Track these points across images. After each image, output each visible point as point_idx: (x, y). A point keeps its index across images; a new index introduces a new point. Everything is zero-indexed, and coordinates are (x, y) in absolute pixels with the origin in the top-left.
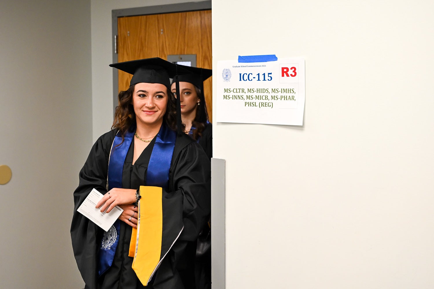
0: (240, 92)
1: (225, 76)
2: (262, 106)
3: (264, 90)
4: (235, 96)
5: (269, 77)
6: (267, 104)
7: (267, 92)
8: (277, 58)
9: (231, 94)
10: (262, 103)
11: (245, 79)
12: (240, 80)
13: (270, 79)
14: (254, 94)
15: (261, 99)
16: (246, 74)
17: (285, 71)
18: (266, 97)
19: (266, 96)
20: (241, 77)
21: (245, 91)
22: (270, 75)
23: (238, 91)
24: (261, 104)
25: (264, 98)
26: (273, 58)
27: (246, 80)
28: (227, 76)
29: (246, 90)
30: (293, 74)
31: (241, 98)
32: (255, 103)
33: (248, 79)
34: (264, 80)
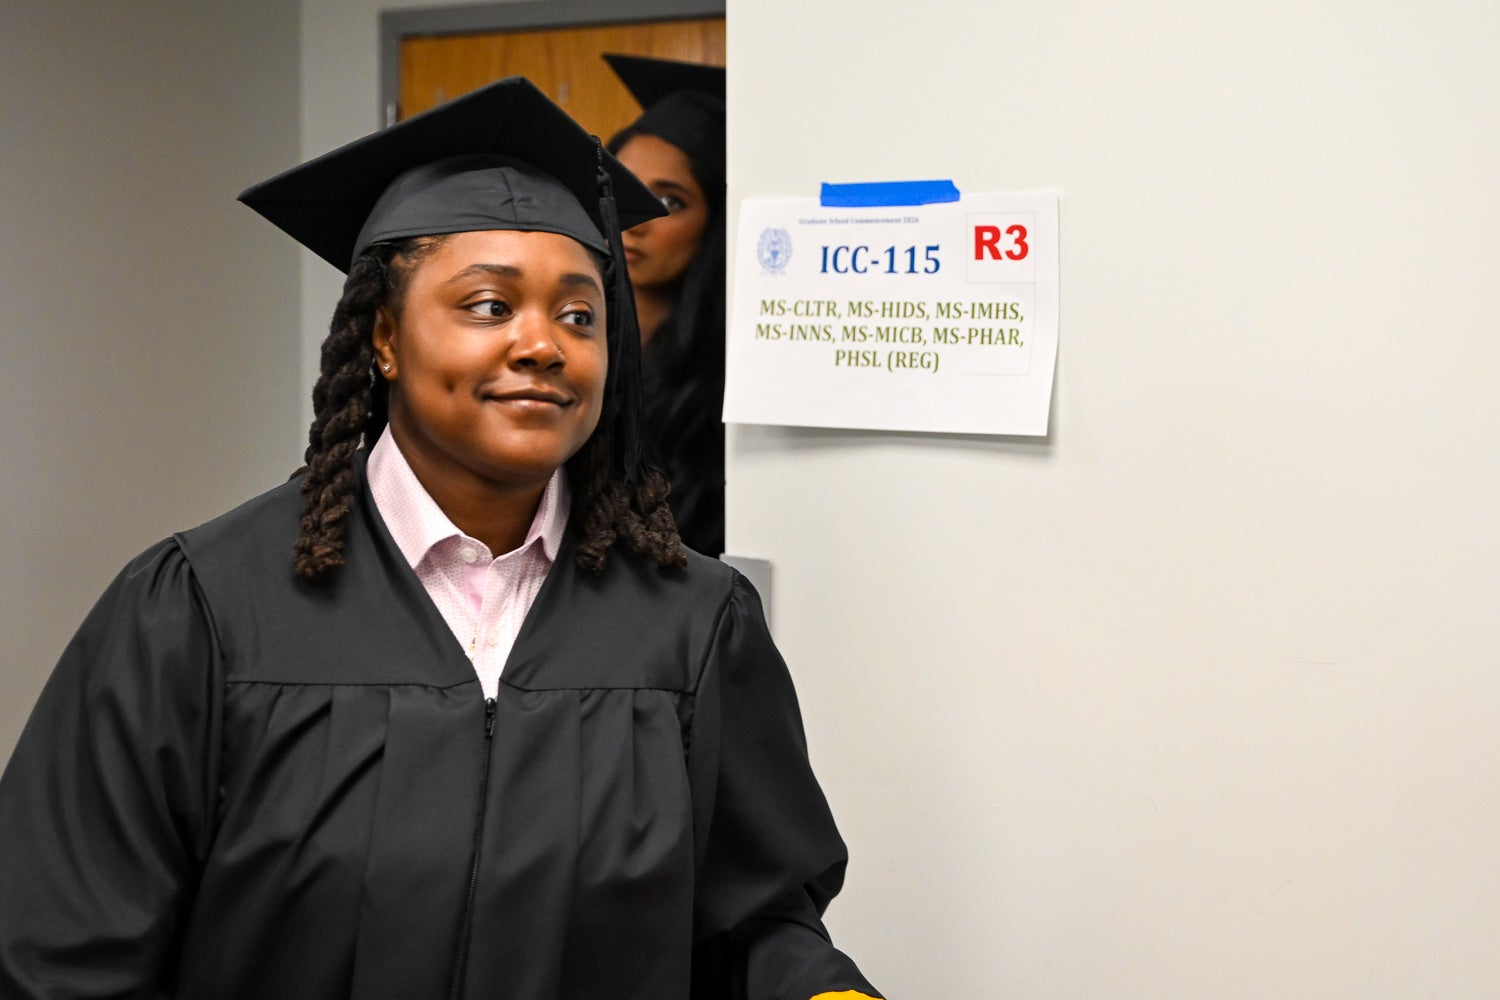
0: (818, 315)
1: (767, 255)
2: (898, 366)
3: (909, 307)
4: (800, 327)
5: (927, 258)
6: (919, 358)
7: (920, 314)
8: (958, 192)
9: (786, 321)
10: (898, 353)
11: (841, 267)
12: (824, 270)
13: (931, 269)
14: (873, 323)
15: (894, 340)
16: (847, 249)
17: (985, 241)
18: (917, 331)
20: (829, 260)
21: (837, 311)
22: (932, 254)
23: (813, 308)
24: (894, 356)
25: (907, 335)
26: (943, 191)
27: (846, 271)
28: (775, 254)
29: (842, 308)
30: (1017, 249)
31: (823, 335)
32: (875, 353)
33: (850, 268)
34: (912, 270)
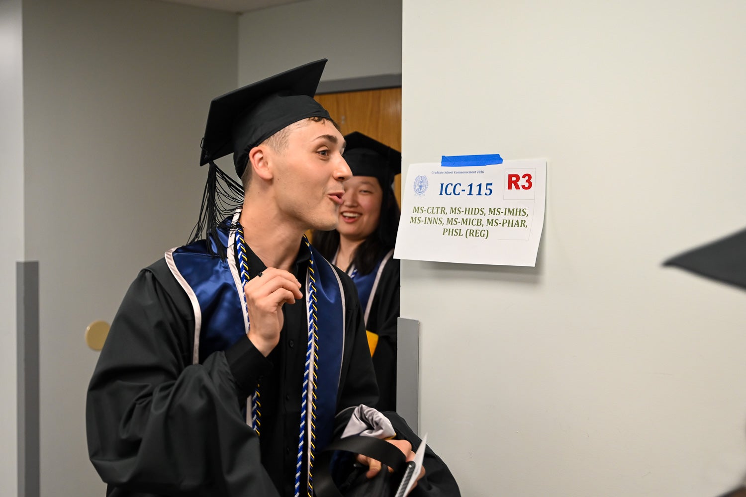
0: (437, 213)
1: (418, 187)
2: (470, 236)
3: (477, 210)
4: (429, 218)
5: (487, 189)
6: (479, 233)
7: (481, 213)
8: (502, 160)
9: (423, 216)
10: (471, 230)
11: (448, 193)
12: (441, 194)
13: (488, 193)
14: (460, 217)
15: (469, 225)
16: (452, 184)
17: (513, 181)
18: (479, 221)
19: (478, 219)
20: (443, 189)
21: (445, 212)
22: (489, 187)
23: (435, 210)
24: (469, 231)
25: (475, 222)
26: (495, 159)
27: (451, 194)
28: (421, 187)
29: (448, 210)
30: (527, 185)
31: (439, 222)
32: (460, 230)
33: (452, 193)
34: (479, 194)
